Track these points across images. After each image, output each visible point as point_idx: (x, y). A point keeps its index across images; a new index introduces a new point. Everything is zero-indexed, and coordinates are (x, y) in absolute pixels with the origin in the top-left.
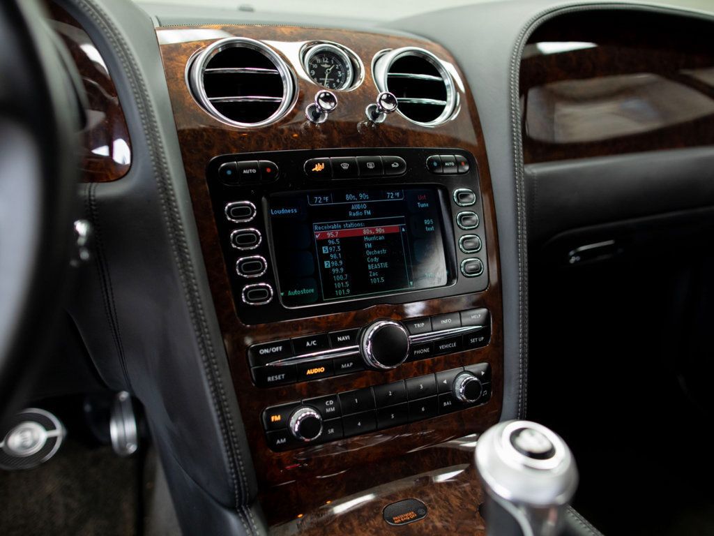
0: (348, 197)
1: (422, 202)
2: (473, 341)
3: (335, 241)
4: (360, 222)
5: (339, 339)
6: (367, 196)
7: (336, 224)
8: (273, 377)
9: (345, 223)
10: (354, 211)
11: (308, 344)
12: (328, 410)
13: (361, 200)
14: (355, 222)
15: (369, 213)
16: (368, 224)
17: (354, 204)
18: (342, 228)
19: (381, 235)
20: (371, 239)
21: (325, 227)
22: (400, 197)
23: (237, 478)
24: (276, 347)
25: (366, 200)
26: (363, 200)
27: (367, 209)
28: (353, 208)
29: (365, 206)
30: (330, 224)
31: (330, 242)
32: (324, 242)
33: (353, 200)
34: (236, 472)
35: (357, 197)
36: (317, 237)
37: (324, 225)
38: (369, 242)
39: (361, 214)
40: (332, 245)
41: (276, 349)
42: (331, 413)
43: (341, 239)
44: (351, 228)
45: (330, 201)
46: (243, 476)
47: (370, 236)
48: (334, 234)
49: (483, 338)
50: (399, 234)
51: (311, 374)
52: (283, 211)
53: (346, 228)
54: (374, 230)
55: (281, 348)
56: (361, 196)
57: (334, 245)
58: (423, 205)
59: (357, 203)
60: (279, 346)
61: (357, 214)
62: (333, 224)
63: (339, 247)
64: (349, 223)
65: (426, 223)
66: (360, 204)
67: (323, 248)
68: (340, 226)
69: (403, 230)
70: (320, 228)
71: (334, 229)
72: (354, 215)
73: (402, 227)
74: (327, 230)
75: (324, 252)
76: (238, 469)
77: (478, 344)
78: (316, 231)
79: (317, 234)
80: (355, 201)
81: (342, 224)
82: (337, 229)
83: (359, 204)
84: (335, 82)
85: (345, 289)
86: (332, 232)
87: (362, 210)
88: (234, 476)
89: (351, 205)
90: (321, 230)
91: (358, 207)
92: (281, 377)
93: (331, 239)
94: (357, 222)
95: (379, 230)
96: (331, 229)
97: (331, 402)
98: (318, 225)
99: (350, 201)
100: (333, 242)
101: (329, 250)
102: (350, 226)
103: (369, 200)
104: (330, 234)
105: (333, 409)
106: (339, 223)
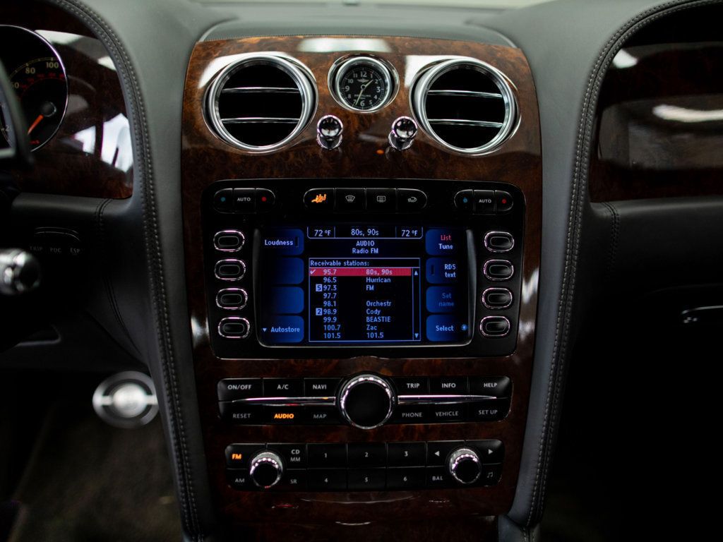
0: (353, 232)
1: (445, 243)
2: (482, 412)
3: (332, 279)
4: (364, 261)
5: (315, 387)
6: (377, 233)
7: (335, 260)
8: (238, 415)
9: (346, 260)
10: (359, 248)
11: (279, 387)
12: (292, 459)
13: (369, 237)
14: (357, 260)
15: (376, 251)
16: (373, 264)
17: (359, 240)
18: (342, 265)
19: (387, 277)
20: (374, 281)
21: (323, 264)
22: (418, 235)
23: (188, 508)
24: (245, 385)
25: (375, 236)
26: (371, 236)
27: (375, 247)
28: (358, 244)
29: (372, 243)
30: (328, 261)
31: (325, 279)
32: (319, 279)
33: (359, 236)
34: (187, 502)
35: (365, 231)
36: (312, 273)
37: (322, 261)
38: (371, 284)
39: (367, 252)
40: (327, 284)
41: (245, 387)
42: (295, 462)
43: (338, 278)
44: (353, 266)
45: (332, 235)
46: (193, 508)
47: (373, 277)
48: (332, 271)
49: (496, 411)
50: (410, 278)
51: (278, 419)
52: (278, 243)
53: (347, 266)
54: (379, 271)
55: (250, 386)
56: (370, 231)
57: (330, 284)
58: (445, 247)
59: (364, 240)
60: (248, 384)
61: (362, 251)
62: (332, 260)
63: (335, 286)
64: (351, 261)
65: (446, 267)
66: (367, 240)
67: (317, 285)
68: (340, 264)
69: (416, 274)
70: (316, 264)
71: (333, 266)
72: (358, 252)
73: (415, 270)
74: (324, 266)
75: (317, 290)
76: (189, 500)
77: (488, 418)
78: (312, 266)
79: (313, 270)
80: (362, 236)
81: (342, 261)
82: (336, 266)
83: (365, 240)
84: (372, 98)
85: (335, 332)
86: (329, 270)
87: (368, 248)
88: (185, 505)
89: (356, 240)
90: (318, 266)
91: (364, 243)
92: (247, 416)
93: (327, 277)
94: (360, 261)
95: (386, 271)
96: (329, 266)
97: (298, 452)
98: (315, 261)
99: (355, 236)
100: (329, 281)
101: (323, 288)
102: (351, 264)
103: (378, 236)
104: (326, 271)
105: (298, 459)
106: (339, 260)
